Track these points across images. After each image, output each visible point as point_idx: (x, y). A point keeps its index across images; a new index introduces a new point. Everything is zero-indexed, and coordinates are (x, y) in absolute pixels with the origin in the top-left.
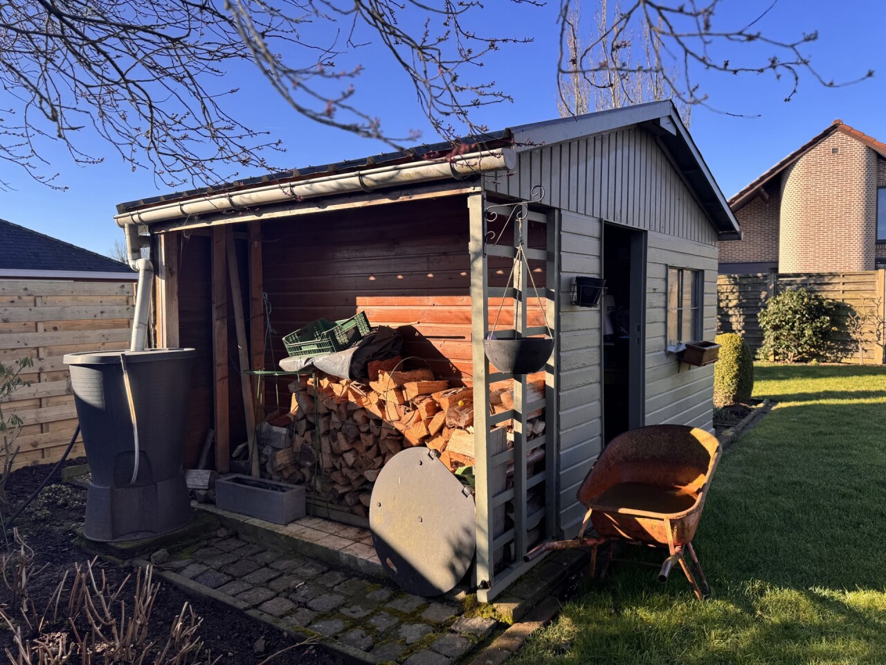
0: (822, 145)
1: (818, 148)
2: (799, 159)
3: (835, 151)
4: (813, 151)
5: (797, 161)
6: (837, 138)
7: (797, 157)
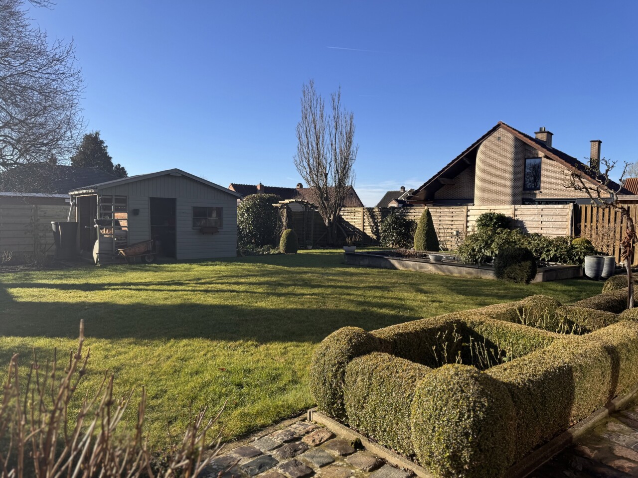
0: (493, 135)
1: (491, 136)
2: (482, 142)
3: (499, 138)
4: (489, 138)
5: (480, 144)
6: (501, 131)
7: (481, 142)
